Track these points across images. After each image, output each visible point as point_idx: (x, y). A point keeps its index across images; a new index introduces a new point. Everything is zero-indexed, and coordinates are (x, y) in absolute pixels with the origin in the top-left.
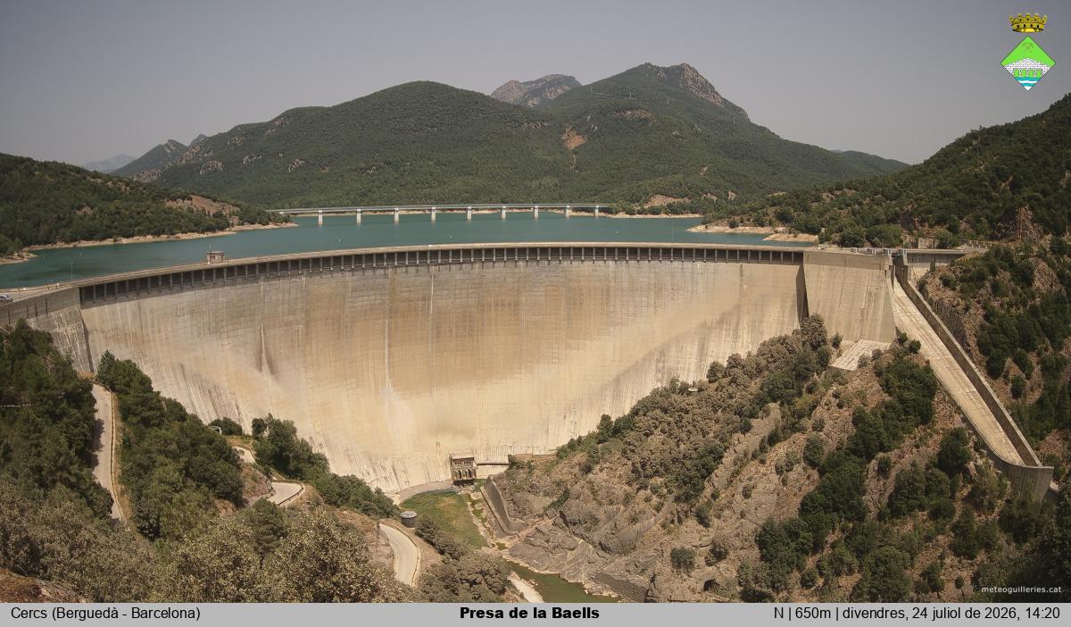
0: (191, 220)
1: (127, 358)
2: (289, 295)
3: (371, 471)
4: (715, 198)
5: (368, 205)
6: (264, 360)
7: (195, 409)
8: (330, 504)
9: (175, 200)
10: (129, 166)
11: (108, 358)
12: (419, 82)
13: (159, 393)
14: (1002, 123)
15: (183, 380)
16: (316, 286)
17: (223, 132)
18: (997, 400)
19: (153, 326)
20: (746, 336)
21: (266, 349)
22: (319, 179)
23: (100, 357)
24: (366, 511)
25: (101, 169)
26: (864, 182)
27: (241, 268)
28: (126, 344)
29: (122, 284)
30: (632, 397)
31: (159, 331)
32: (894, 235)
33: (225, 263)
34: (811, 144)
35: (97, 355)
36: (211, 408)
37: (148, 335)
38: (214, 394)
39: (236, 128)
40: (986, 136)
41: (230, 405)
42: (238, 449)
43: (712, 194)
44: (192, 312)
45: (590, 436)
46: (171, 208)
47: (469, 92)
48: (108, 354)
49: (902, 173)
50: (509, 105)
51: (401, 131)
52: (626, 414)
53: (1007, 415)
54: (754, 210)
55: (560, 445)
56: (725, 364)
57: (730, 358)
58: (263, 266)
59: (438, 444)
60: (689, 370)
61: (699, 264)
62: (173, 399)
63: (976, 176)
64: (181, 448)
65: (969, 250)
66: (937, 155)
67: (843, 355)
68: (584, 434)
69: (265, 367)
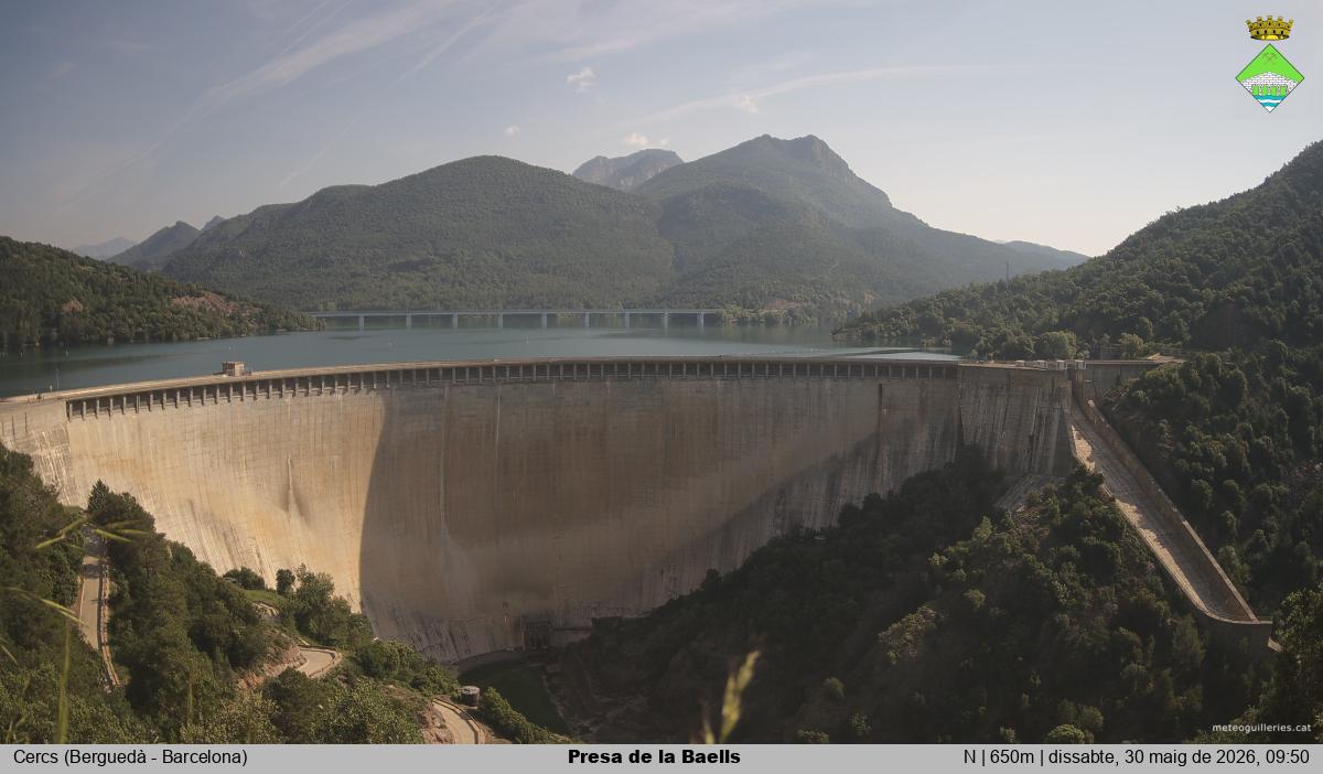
0: (203, 321)
1: (125, 491)
2: (323, 417)
3: (423, 636)
4: (847, 302)
5: (422, 309)
6: (292, 499)
7: (206, 554)
8: (373, 676)
9: (183, 295)
10: (128, 251)
11: (100, 488)
12: (484, 157)
13: (163, 535)
14: (1204, 202)
15: (192, 519)
16: (356, 408)
17: (242, 214)
18: (1200, 543)
19: (156, 453)
20: (886, 472)
21: (293, 483)
22: (360, 275)
23: (91, 489)
24: (416, 685)
25: (95, 255)
26: (1034, 279)
27: (264, 384)
28: (123, 473)
29: (118, 399)
30: (746, 548)
31: (164, 459)
32: (1071, 344)
33: (244, 378)
34: (968, 234)
35: (87, 485)
36: (227, 556)
37: (149, 463)
38: (230, 539)
39: (259, 209)
40: (1186, 218)
41: (248, 552)
42: (259, 607)
43: (842, 295)
44: (204, 436)
45: (694, 596)
46: (177, 306)
47: (545, 169)
48: (100, 483)
49: (1079, 267)
50: (593, 185)
51: (461, 217)
52: (739, 566)
53: (1212, 559)
54: (896, 315)
55: (657, 606)
56: (861, 506)
57: (867, 498)
58: (290, 382)
59: (506, 604)
60: (816, 513)
61: (828, 383)
62: (180, 542)
63: (1172, 268)
64: (190, 605)
65: (1163, 361)
66: (1125, 244)
67: (1008, 492)
68: (686, 592)
69: (293, 507)
